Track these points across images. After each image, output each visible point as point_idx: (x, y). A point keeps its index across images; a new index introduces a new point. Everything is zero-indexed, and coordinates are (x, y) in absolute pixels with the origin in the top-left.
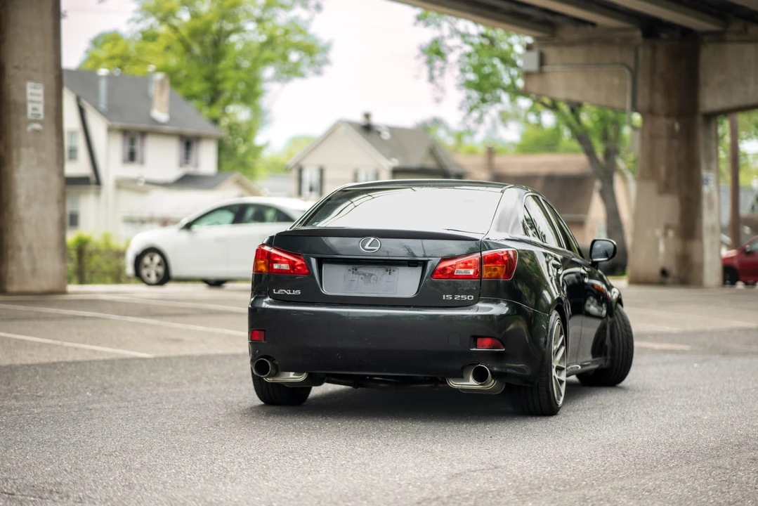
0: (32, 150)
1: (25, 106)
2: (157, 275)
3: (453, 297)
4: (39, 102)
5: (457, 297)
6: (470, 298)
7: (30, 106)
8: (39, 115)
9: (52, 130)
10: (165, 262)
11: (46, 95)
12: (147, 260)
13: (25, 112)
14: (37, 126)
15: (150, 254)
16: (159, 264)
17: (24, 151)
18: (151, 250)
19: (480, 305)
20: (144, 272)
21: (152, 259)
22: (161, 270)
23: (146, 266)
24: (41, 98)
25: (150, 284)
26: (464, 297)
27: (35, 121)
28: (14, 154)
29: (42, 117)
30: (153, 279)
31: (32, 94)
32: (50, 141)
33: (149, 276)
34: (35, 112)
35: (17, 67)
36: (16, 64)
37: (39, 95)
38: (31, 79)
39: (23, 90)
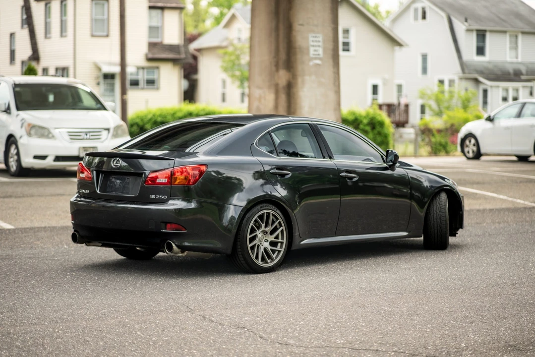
0: (313, 77)
1: (308, 49)
2: (473, 152)
3: (156, 197)
4: (319, 46)
5: (158, 197)
6: (165, 197)
7: (312, 50)
8: (319, 55)
9: (330, 62)
10: (477, 144)
11: (324, 41)
12: (467, 142)
13: (308, 53)
14: (318, 62)
15: (469, 138)
16: (474, 145)
17: (307, 78)
18: (470, 135)
19: (171, 202)
20: (466, 150)
21: (470, 141)
22: (475, 149)
23: (467, 146)
24: (320, 44)
25: (469, 158)
26: (162, 197)
27: (316, 59)
28: (300, 80)
29: (321, 56)
30: (471, 155)
31: (313, 41)
32: (329, 71)
33: (468, 152)
34: (316, 53)
35: (302, 25)
36: (301, 22)
37: (319, 41)
38: (313, 31)
39: (307, 39)
